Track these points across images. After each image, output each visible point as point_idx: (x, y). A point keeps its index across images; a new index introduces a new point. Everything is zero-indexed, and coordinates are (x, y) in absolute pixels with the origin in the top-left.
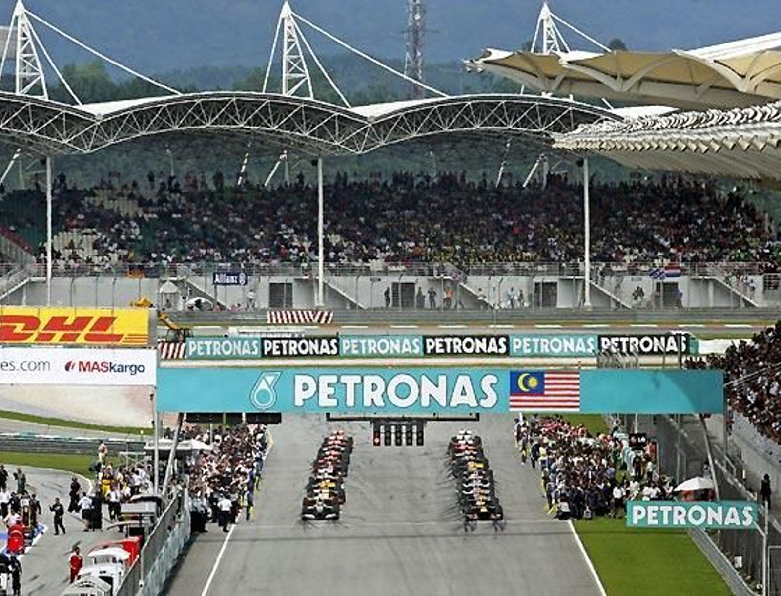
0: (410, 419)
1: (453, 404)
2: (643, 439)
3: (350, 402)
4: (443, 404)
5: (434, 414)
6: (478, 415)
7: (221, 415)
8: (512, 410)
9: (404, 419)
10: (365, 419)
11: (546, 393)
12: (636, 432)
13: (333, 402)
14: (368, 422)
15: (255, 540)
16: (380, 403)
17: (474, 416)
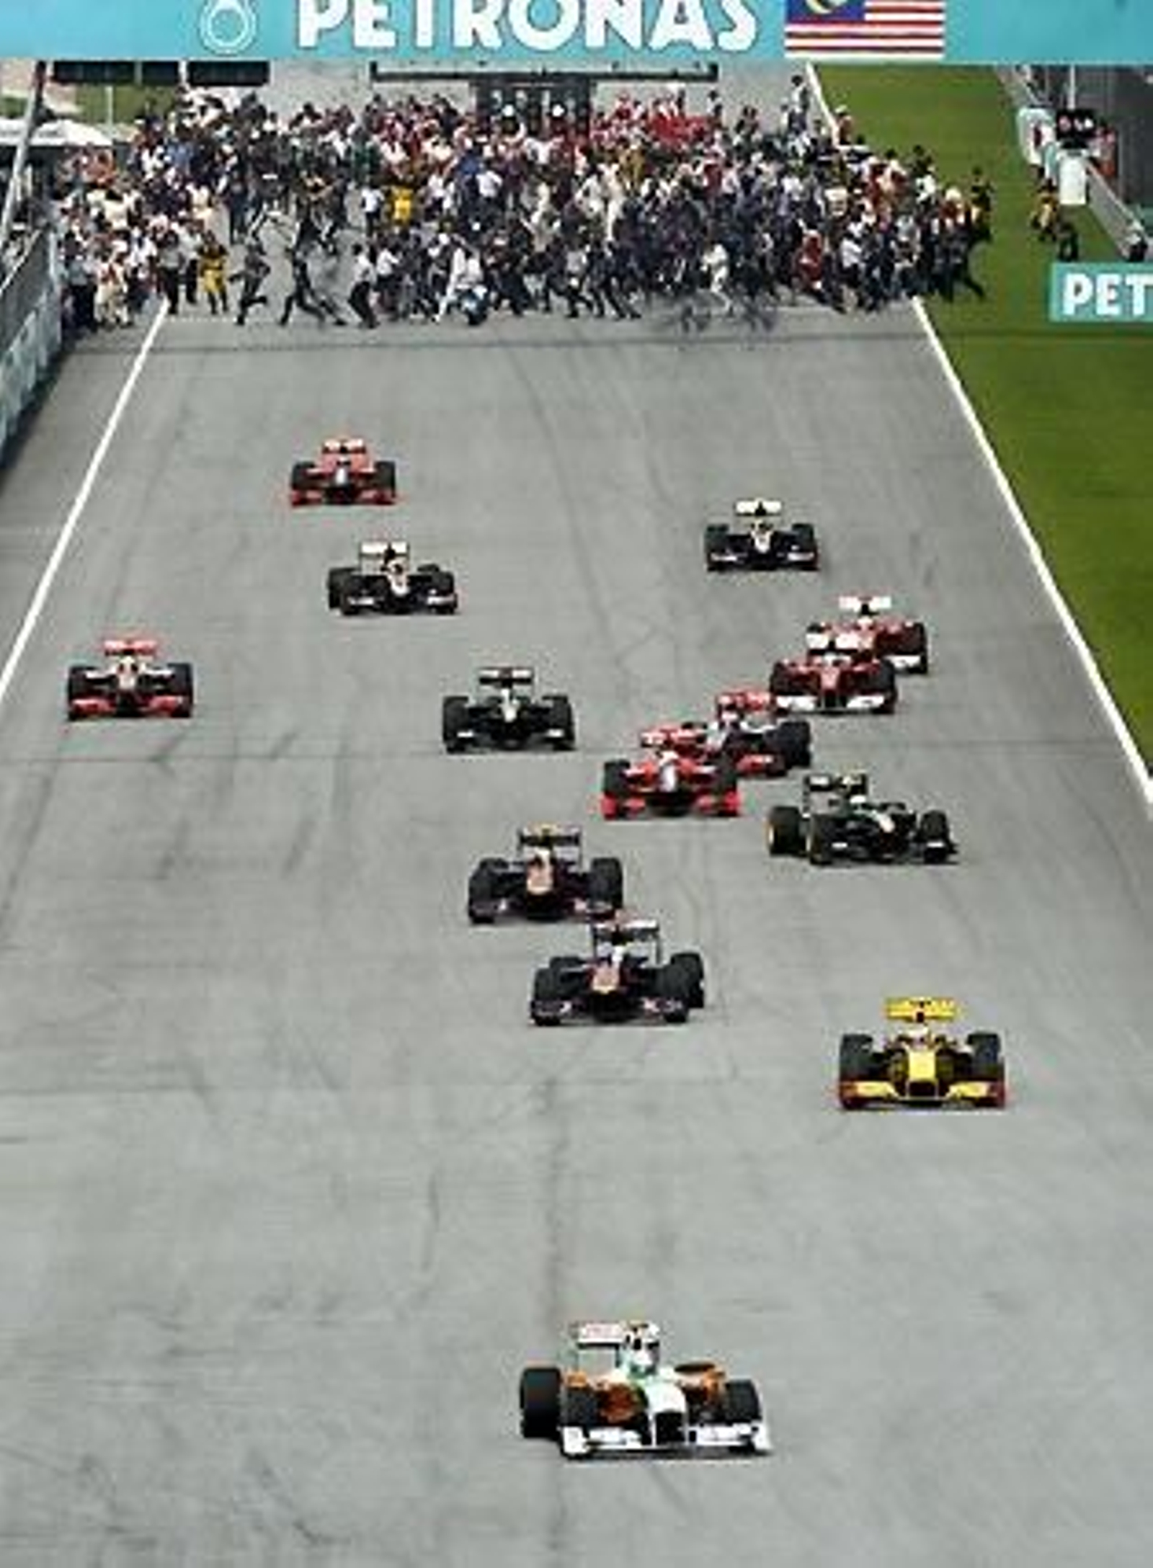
0: (558, 76)
1: (658, 41)
2: (1089, 124)
3: (424, 40)
4: (635, 41)
5: (615, 65)
6: (714, 68)
7: (130, 66)
8: (790, 56)
9: (545, 76)
10: (456, 76)
11: (869, 17)
12: (1072, 106)
13: (386, 39)
14: (464, 85)
15: (209, 350)
16: (491, 38)
17: (705, 69)
